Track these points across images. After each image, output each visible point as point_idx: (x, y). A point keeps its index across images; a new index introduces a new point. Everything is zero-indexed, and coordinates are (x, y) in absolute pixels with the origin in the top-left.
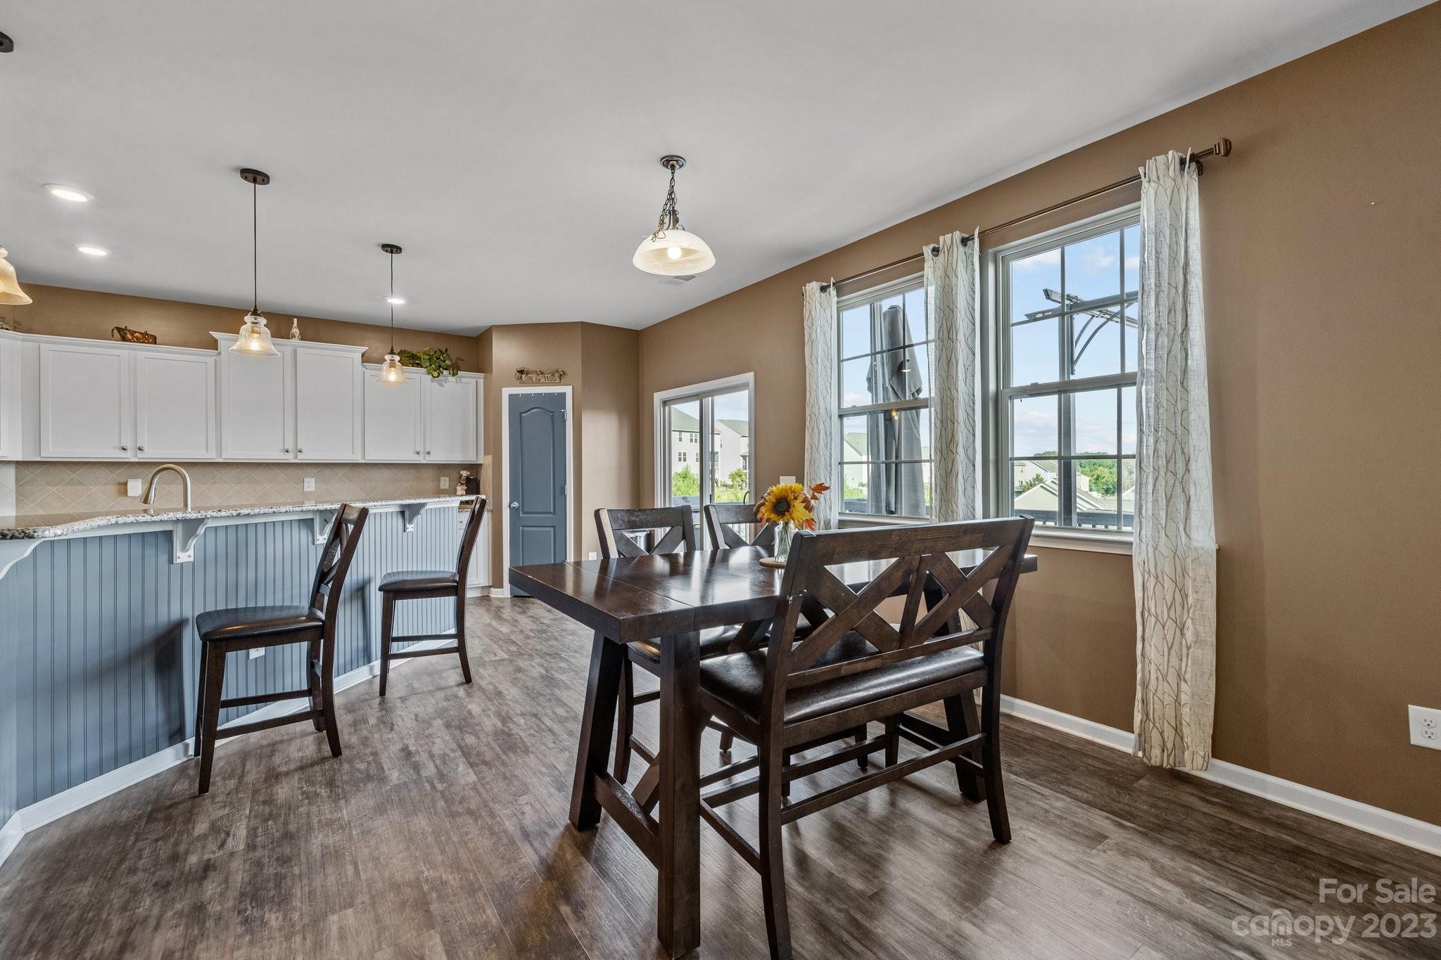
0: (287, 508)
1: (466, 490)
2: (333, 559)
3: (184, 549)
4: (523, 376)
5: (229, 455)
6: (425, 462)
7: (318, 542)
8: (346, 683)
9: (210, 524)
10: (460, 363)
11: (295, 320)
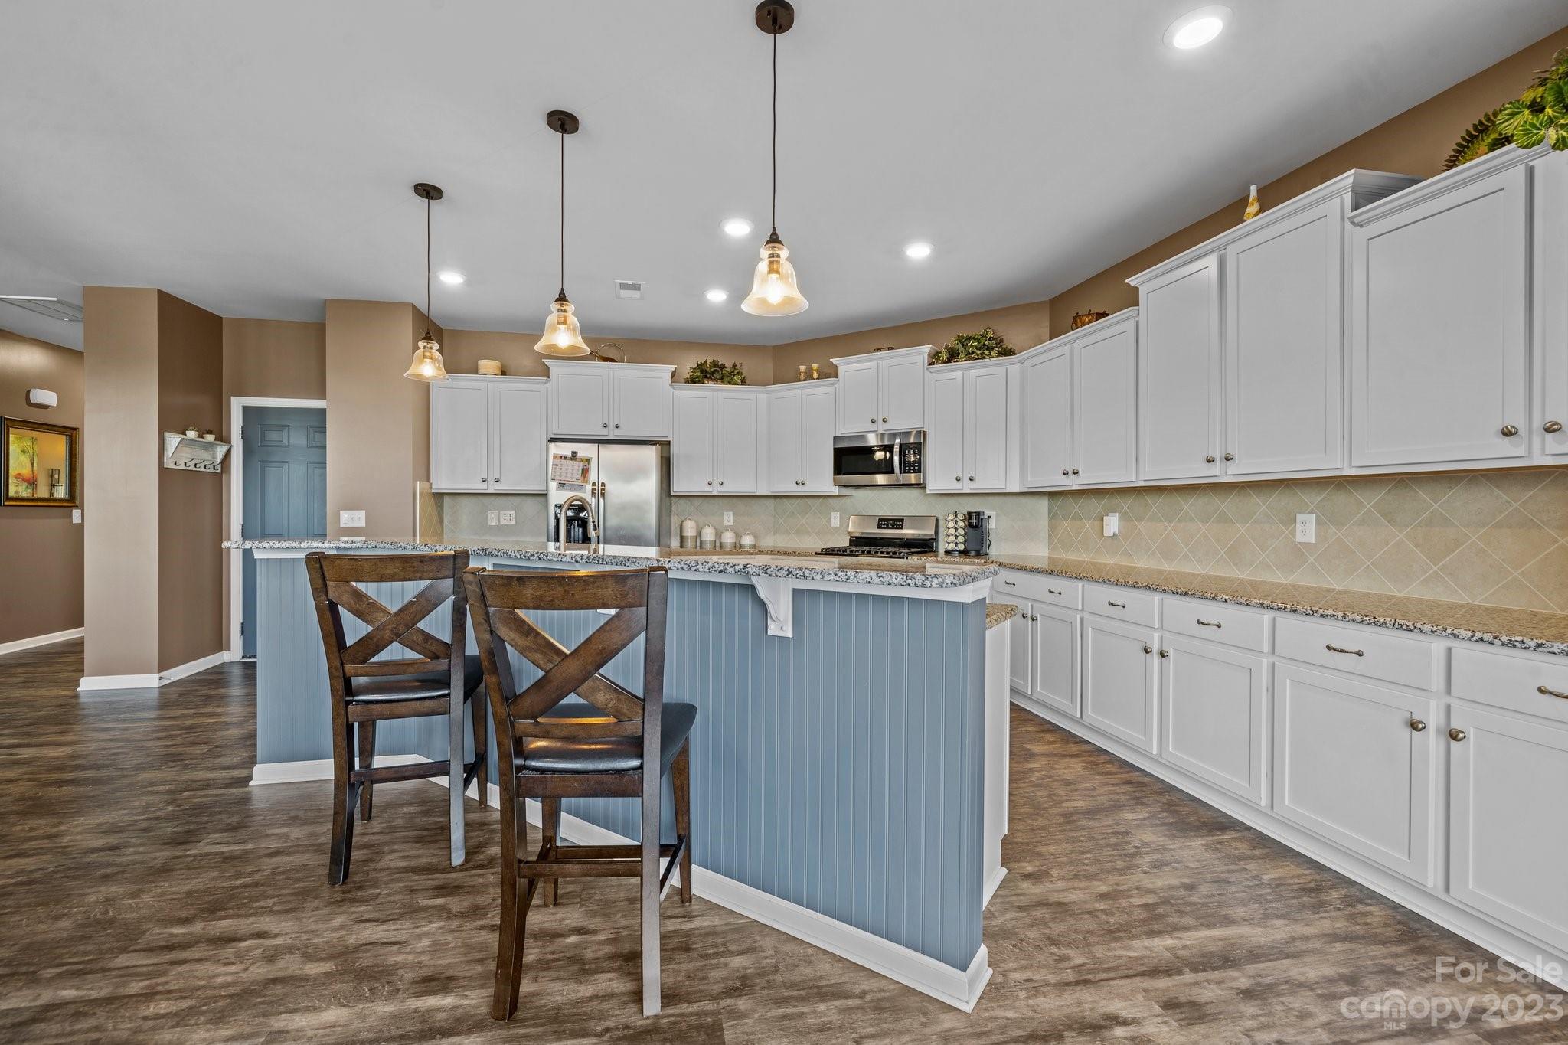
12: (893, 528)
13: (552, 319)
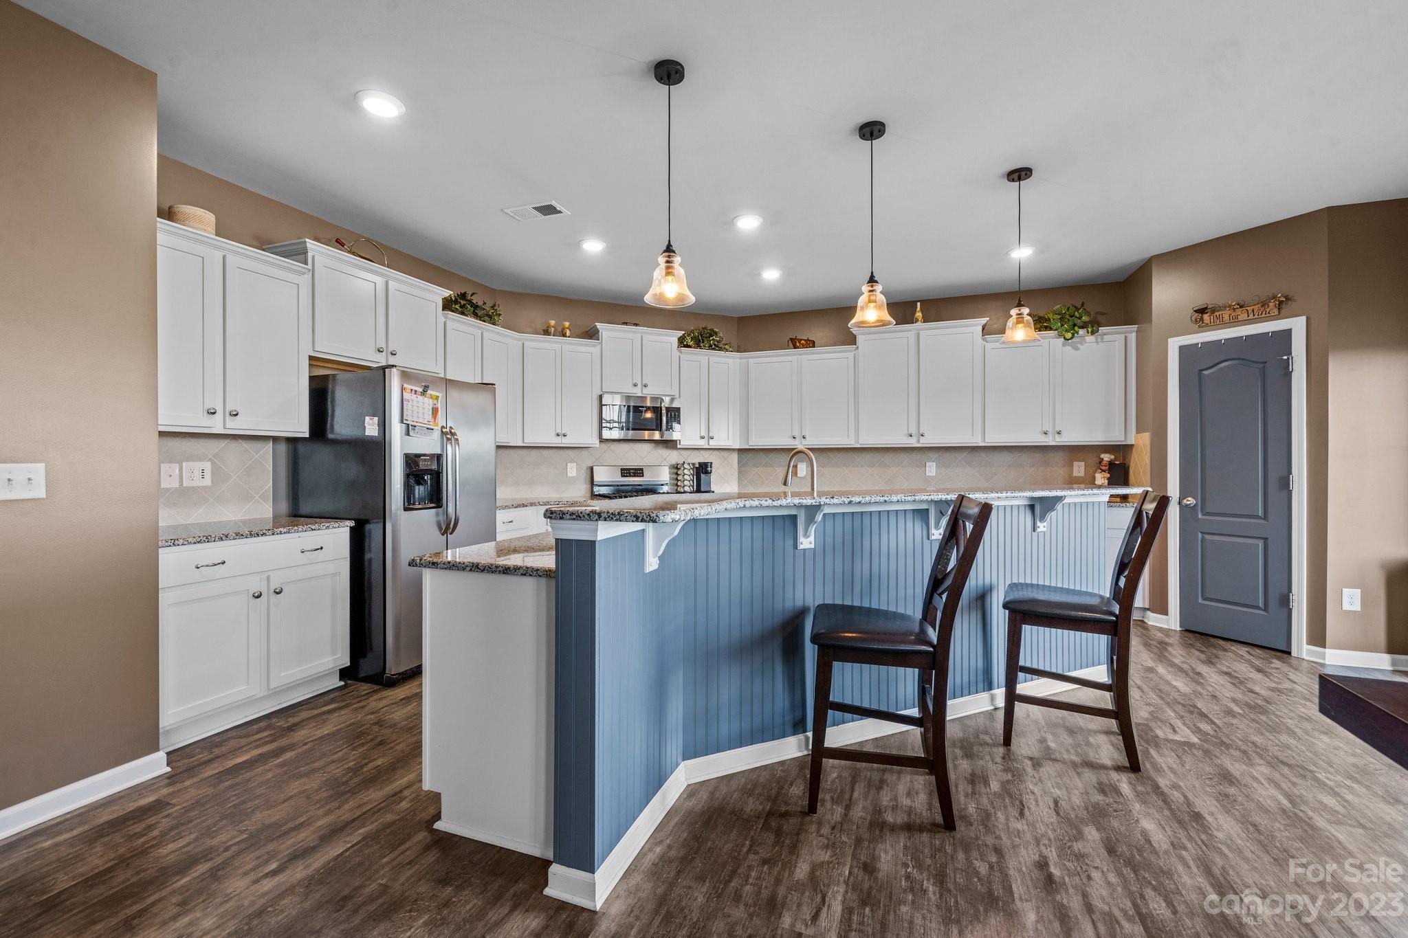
0: (899, 497)
1: (1108, 479)
2: (947, 564)
3: (806, 535)
4: (1206, 317)
5: (867, 440)
6: (1054, 444)
7: (933, 538)
8: (963, 708)
9: (827, 510)
10: (1100, 318)
11: (919, 304)
12: (635, 476)
13: (861, 301)
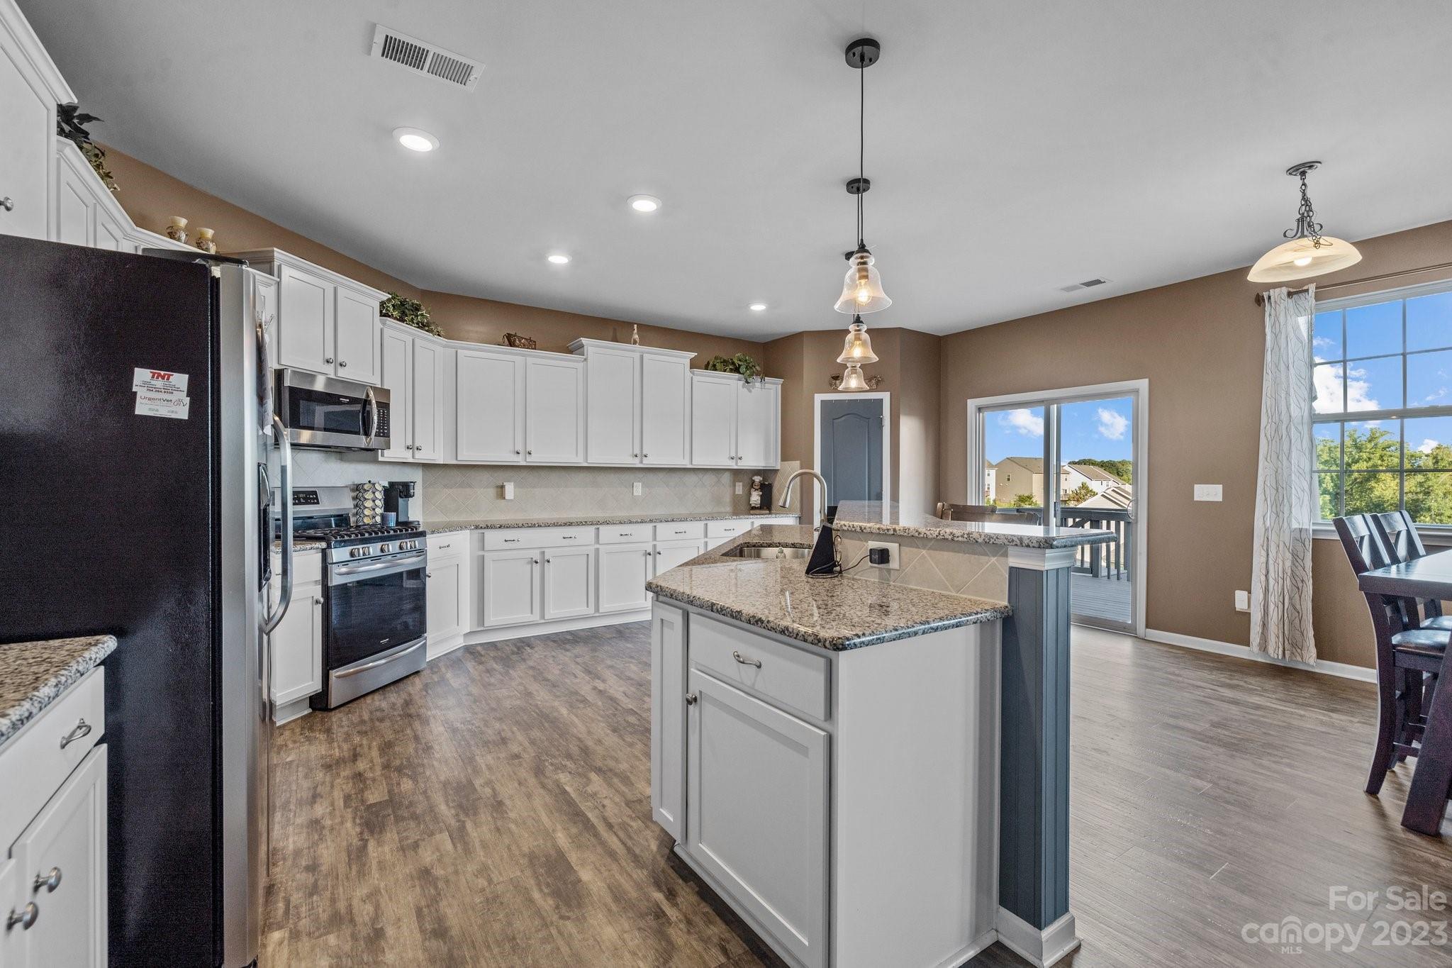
1: (761, 496)
4: (838, 382)
5: (595, 459)
6: (735, 467)
10: (766, 369)
11: (635, 326)
12: (307, 504)
